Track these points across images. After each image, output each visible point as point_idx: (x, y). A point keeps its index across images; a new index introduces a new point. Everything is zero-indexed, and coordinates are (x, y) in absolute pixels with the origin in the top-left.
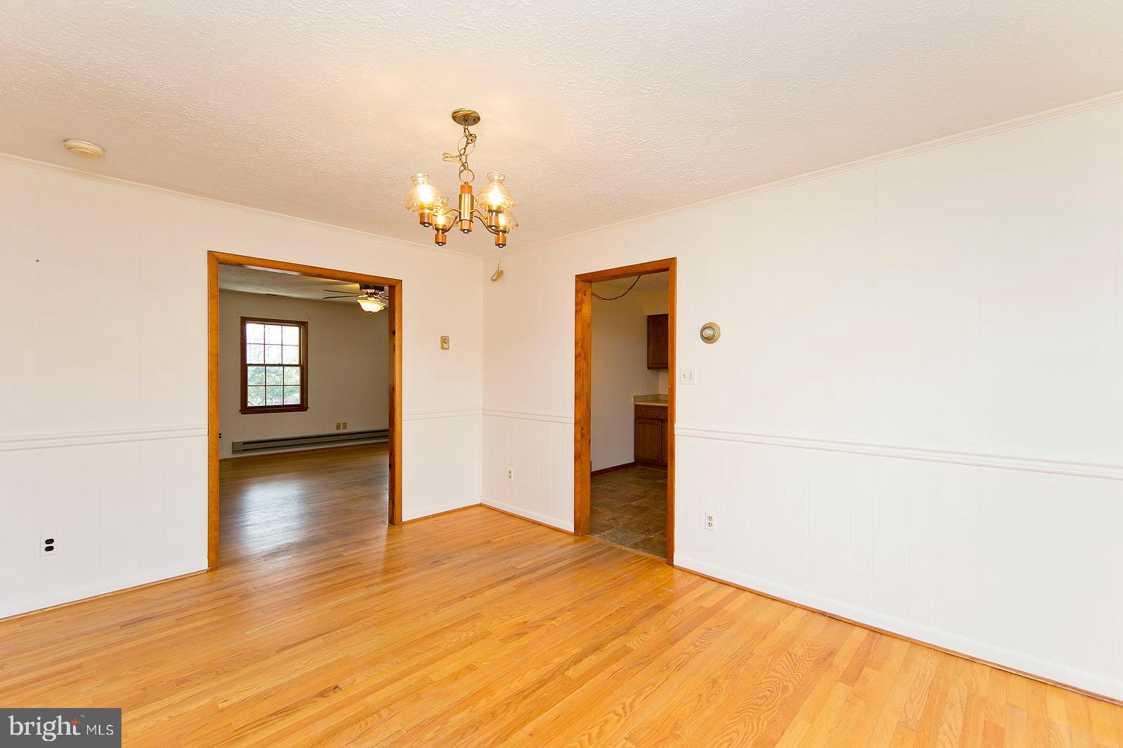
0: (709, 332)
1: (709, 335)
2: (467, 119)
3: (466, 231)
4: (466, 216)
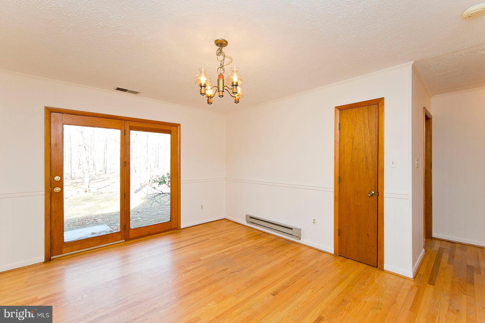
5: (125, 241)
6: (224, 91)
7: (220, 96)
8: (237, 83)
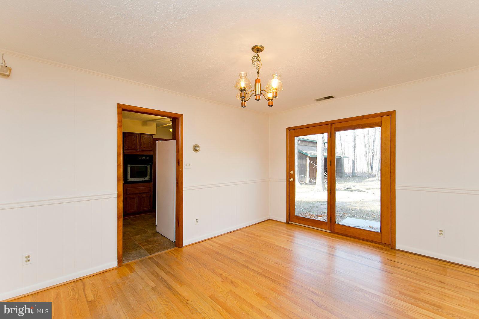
0: (197, 148)
1: (196, 149)
2: (257, 49)
3: (258, 100)
4: (258, 93)
5: (331, 232)
6: (260, 95)
7: (256, 100)
8: (245, 88)
